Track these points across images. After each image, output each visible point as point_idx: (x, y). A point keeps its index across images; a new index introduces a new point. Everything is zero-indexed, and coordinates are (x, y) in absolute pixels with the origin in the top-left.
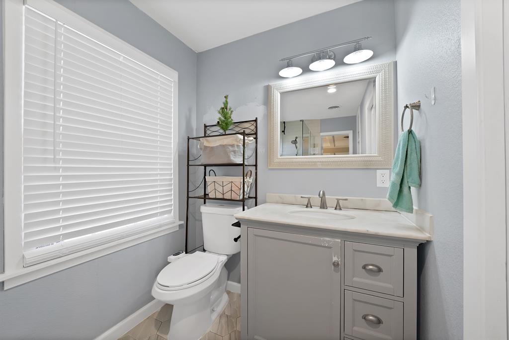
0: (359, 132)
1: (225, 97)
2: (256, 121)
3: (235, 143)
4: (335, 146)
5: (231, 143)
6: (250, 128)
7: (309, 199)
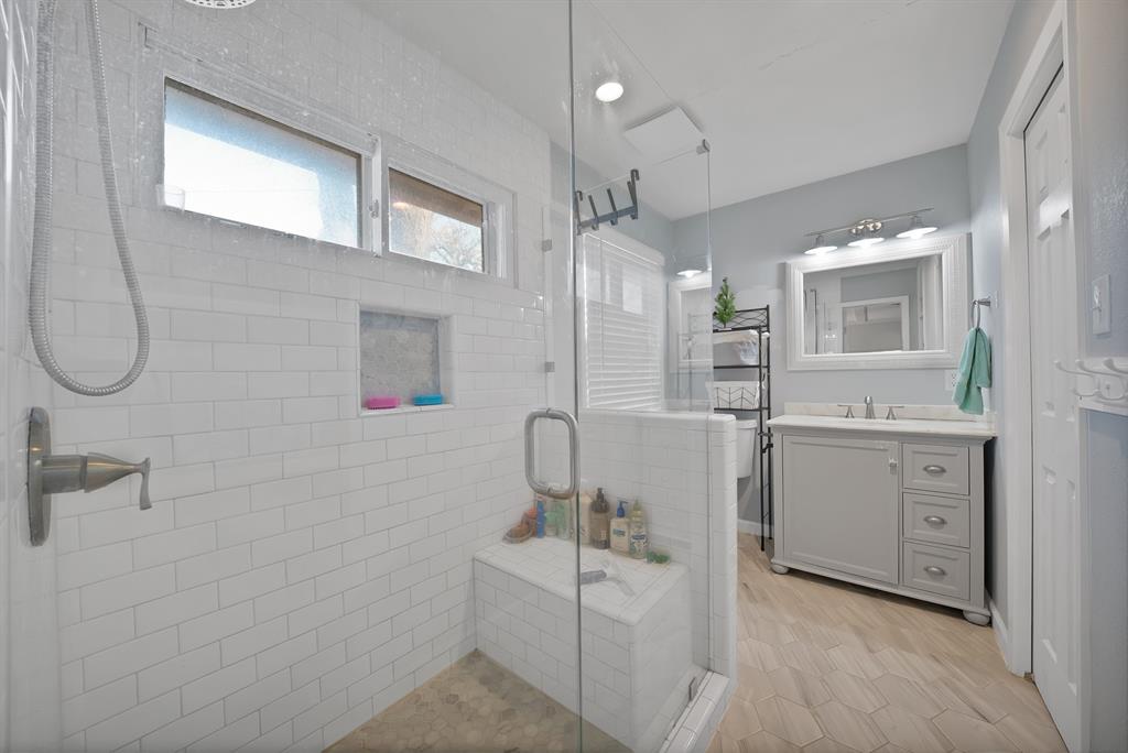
0: (921, 299)
1: (724, 281)
2: (767, 309)
3: (744, 340)
4: (866, 320)
5: (739, 340)
6: (760, 318)
7: (850, 407)
